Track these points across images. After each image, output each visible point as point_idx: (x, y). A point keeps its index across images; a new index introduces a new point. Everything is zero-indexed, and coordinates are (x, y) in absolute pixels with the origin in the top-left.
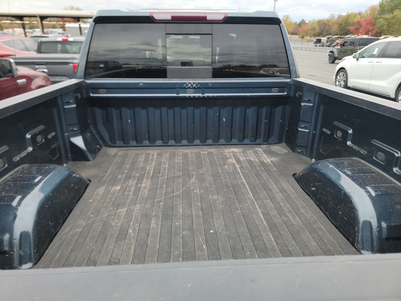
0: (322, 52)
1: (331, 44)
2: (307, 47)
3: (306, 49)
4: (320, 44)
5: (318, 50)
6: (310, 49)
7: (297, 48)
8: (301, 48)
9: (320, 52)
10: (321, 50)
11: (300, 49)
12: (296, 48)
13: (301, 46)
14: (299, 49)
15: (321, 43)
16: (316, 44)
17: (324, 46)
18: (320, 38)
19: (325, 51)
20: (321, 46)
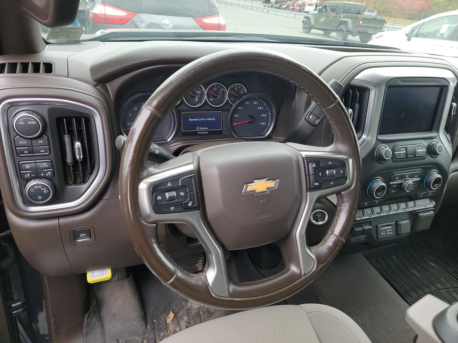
1: (281, 6)
2: (259, 6)
3: (258, 9)
4: (270, 5)
5: (273, 12)
6: (263, 10)
9: (275, 14)
12: (246, 7)
13: (251, 5)
15: (271, 3)
16: (265, 4)
17: (273, 7)
19: (281, 14)
20: (271, 7)
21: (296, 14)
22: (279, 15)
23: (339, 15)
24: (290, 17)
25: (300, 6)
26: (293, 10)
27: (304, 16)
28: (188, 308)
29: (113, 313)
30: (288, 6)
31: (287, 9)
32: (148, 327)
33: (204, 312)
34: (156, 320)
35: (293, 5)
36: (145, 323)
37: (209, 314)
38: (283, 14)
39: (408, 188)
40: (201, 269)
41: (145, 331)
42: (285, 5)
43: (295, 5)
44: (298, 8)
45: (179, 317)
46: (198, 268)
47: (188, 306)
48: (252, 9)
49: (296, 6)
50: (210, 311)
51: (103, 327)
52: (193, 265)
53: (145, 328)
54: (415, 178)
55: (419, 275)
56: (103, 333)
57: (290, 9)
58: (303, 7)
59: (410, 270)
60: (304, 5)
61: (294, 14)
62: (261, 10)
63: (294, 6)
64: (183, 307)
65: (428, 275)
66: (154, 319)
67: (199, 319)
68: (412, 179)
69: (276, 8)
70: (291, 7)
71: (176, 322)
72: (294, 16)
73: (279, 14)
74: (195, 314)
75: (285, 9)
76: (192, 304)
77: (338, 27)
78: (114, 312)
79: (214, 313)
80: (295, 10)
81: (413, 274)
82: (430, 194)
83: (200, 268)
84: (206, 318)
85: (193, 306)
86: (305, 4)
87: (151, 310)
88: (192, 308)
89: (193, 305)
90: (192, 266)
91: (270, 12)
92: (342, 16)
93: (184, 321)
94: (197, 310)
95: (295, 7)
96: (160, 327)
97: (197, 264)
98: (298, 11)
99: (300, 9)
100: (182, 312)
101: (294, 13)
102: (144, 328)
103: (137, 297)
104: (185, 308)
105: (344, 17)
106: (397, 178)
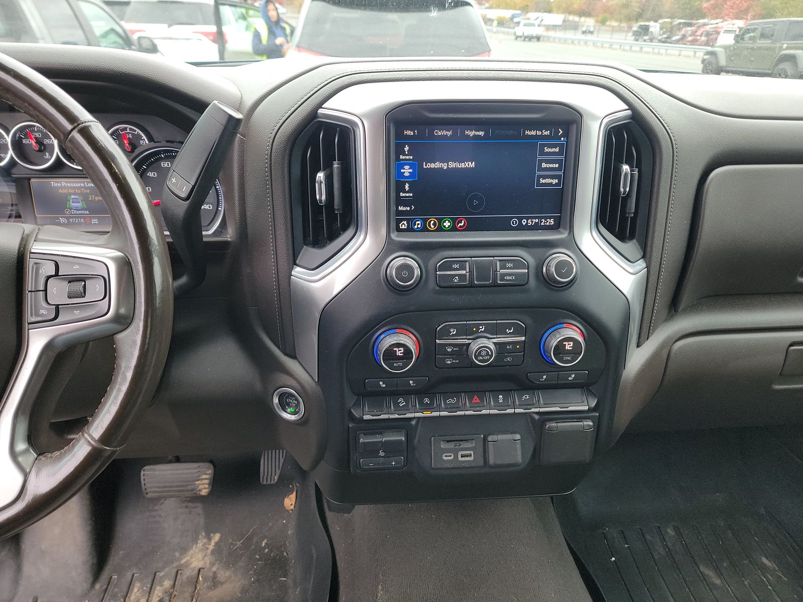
0: (659, 53)
1: (669, 37)
2: (624, 41)
3: (622, 47)
4: (646, 38)
5: (650, 50)
6: (631, 47)
7: (602, 44)
8: (611, 45)
9: (654, 53)
10: (656, 51)
11: (607, 45)
12: (599, 45)
13: (609, 40)
14: (605, 48)
15: (649, 34)
16: (637, 37)
17: (654, 40)
18: (647, 23)
19: (666, 53)
20: (649, 41)
21: (696, 50)
22: (662, 54)
23: (778, 45)
24: (685, 56)
25: (708, 34)
26: (693, 42)
27: (705, 51)
28: (181, 565)
29: (41, 548)
30: (684, 37)
31: (681, 42)
32: (97, 586)
33: (206, 578)
34: (116, 577)
35: (693, 34)
36: (92, 578)
37: (212, 584)
38: (669, 52)
39: (478, 356)
40: (206, 492)
41: (87, 592)
42: (678, 35)
43: (699, 33)
44: (703, 38)
45: (158, 578)
46: (200, 490)
47: (183, 562)
48: (611, 47)
49: (701, 35)
50: (218, 579)
51: (19, 569)
52: (189, 483)
53: (89, 586)
54: (508, 334)
55: (718, 582)
56: (16, 581)
57: (688, 41)
58: (714, 37)
59: (699, 568)
60: (718, 33)
61: (692, 50)
62: (627, 48)
63: (697, 36)
64: (172, 562)
65: (745, 585)
66: (114, 574)
67: (190, 591)
68: (498, 336)
69: (660, 41)
70: (690, 38)
71: (147, 587)
72: (692, 53)
73: (663, 51)
74: (187, 578)
75: (677, 42)
76: (191, 558)
77: (777, 65)
78: (43, 547)
79: (222, 583)
80: (699, 43)
81: (704, 577)
82: (570, 378)
83: (204, 490)
84: (205, 589)
85: (192, 563)
86: (719, 30)
87: (116, 557)
88: (187, 567)
89: (192, 560)
90: (188, 485)
91: (645, 49)
92: (785, 46)
93: (162, 588)
94: (196, 572)
95: (698, 38)
96: (116, 590)
97: (197, 482)
98: (703, 43)
99: (708, 40)
100: (167, 570)
101: (693, 48)
102: (86, 586)
103: (89, 528)
104: (175, 565)
105: (787, 48)
106: (453, 332)
